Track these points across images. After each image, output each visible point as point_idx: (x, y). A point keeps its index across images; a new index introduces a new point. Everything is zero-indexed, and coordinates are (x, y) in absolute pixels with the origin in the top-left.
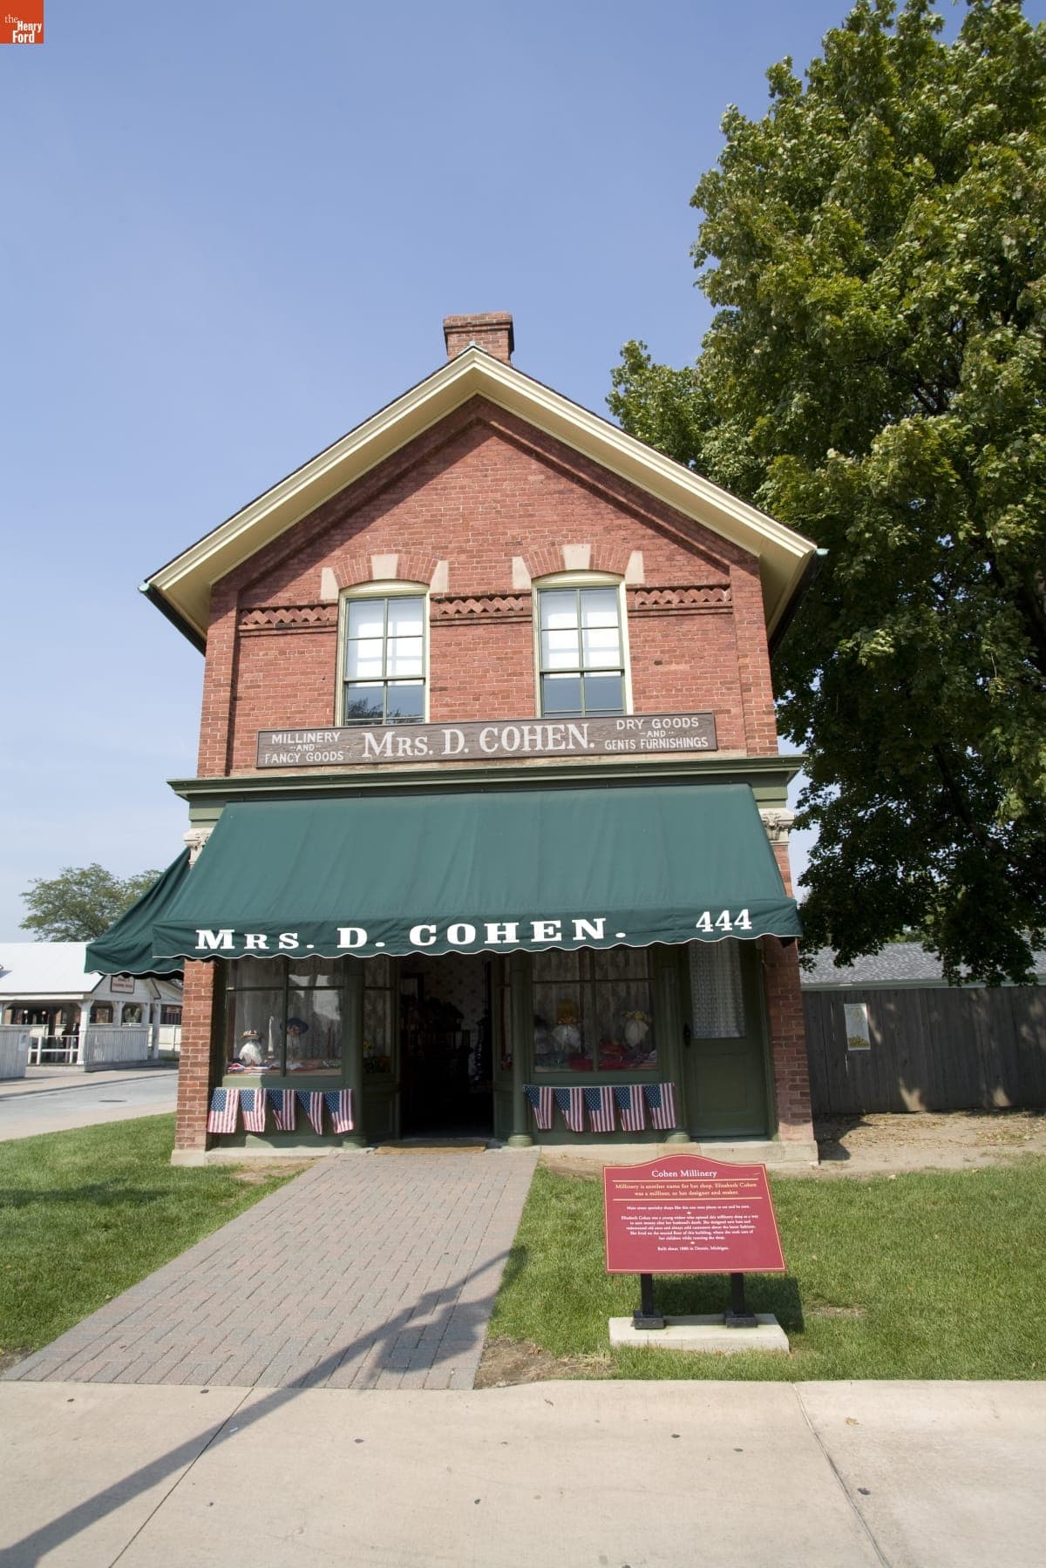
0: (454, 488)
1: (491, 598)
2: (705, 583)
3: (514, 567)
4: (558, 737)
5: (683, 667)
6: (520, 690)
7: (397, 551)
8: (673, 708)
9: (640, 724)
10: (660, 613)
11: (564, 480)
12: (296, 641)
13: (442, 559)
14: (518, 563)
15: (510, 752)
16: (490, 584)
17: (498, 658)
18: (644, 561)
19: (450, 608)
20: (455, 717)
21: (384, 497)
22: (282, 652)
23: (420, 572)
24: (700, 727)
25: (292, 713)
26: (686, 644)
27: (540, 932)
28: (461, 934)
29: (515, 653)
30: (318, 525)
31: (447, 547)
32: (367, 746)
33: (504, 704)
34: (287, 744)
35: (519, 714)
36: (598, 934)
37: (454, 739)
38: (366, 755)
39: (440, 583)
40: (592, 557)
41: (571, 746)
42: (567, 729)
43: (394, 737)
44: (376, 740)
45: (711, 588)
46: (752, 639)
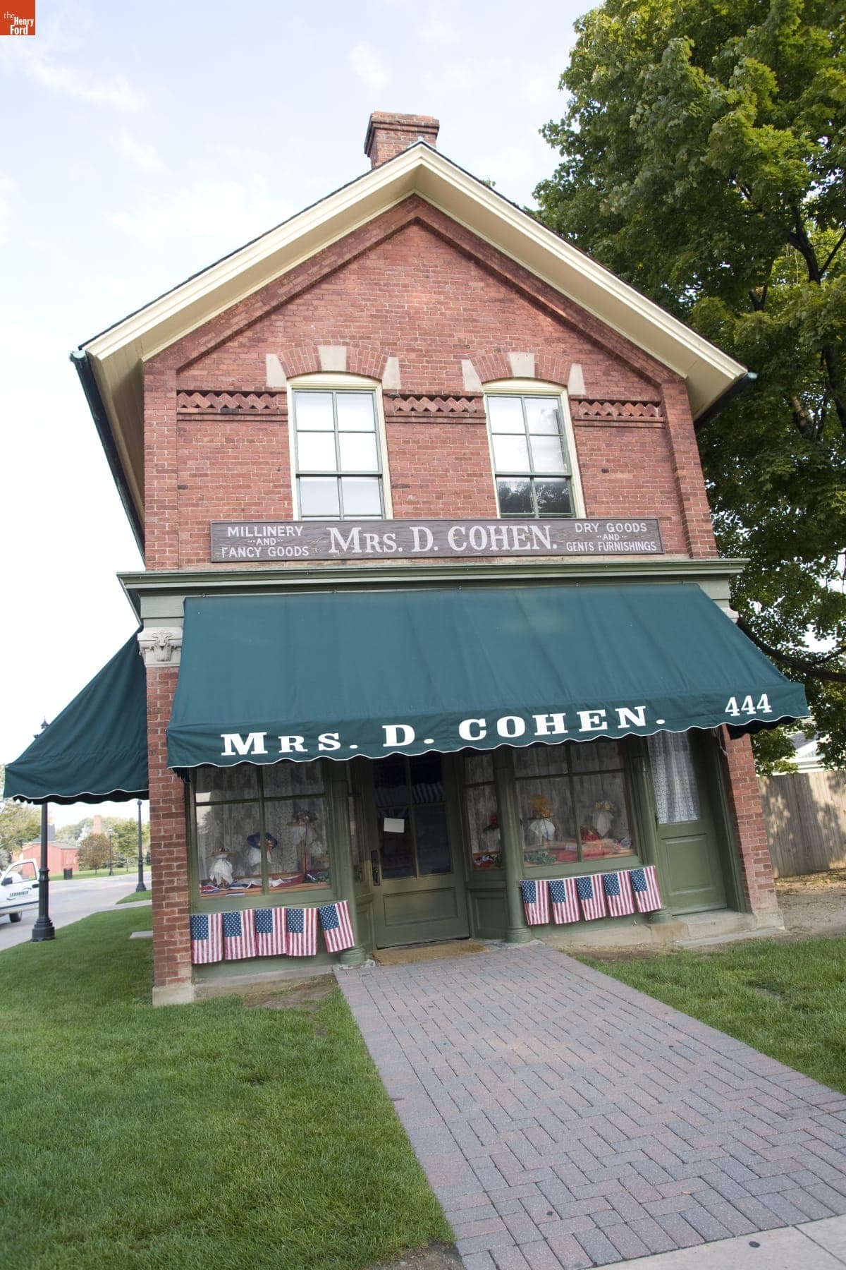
0: (397, 285)
1: (445, 398)
2: (639, 399)
3: (463, 369)
4: (523, 537)
5: (627, 476)
6: (481, 491)
7: (345, 344)
8: (622, 513)
9: (596, 528)
10: (603, 424)
11: (503, 289)
12: (244, 428)
13: (392, 355)
14: (467, 365)
15: (479, 552)
16: (442, 384)
17: (457, 459)
18: (584, 374)
19: (406, 405)
20: (419, 515)
21: (324, 286)
22: (229, 440)
23: (371, 367)
24: (648, 532)
25: (246, 504)
26: (628, 454)
27: (586, 721)
28: (511, 727)
29: (472, 453)
30: (260, 308)
31: (395, 344)
32: (333, 542)
33: (467, 503)
34: (245, 538)
35: (482, 514)
36: (640, 721)
37: (423, 537)
38: (333, 550)
39: (392, 378)
40: (536, 366)
41: (536, 547)
42: (530, 530)
43: (360, 532)
44: (342, 535)
45: (645, 403)
46: (686, 452)
